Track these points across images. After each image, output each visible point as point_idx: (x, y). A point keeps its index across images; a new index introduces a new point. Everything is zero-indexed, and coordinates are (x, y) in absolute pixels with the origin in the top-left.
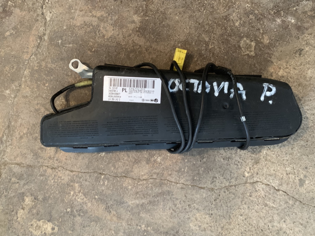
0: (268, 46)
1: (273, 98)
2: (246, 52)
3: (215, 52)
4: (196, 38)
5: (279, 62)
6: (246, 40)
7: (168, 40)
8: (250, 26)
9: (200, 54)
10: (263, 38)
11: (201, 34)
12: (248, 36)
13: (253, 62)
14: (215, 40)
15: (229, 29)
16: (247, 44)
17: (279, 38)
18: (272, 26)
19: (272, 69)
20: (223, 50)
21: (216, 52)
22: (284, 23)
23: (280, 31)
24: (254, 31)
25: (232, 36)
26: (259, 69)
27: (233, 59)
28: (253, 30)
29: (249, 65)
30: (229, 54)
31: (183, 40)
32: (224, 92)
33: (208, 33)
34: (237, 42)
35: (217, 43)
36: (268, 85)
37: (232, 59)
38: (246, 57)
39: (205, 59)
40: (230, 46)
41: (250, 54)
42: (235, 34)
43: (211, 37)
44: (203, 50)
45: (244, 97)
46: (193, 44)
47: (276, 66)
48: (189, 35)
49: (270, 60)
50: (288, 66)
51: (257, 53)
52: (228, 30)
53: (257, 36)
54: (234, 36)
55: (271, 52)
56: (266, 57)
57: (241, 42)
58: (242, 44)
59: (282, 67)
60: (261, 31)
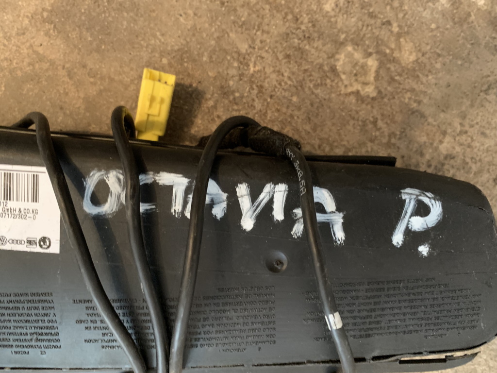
0: (414, 70)
1: (432, 235)
2: (351, 85)
3: (266, 85)
4: (213, 42)
5: (442, 115)
6: (353, 52)
7: (134, 48)
8: (365, 14)
9: (222, 87)
10: (400, 48)
11: (227, 33)
12: (357, 43)
13: (372, 115)
14: (267, 51)
15: (306, 20)
16: (356, 64)
17: (443, 49)
18: (424, 14)
19: (423, 134)
20: (289, 78)
21: (268, 83)
22: (457, 8)
23: (447, 29)
24: (376, 28)
25: (313, 39)
26: (386, 134)
27: (316, 106)
28: (371, 25)
29: (360, 123)
30: (303, 89)
31: (176, 48)
32: (273, 216)
33: (246, 29)
34: (329, 58)
35: (270, 59)
36: (417, 196)
37: (312, 105)
38: (353, 99)
39: (237, 104)
40: (306, 67)
41: (363, 90)
42: (322, 34)
43: (253, 41)
44: (233, 76)
45: (339, 235)
46: (205, 59)
47: (434, 126)
48: (194, 35)
49: (417, 111)
50: (467, 128)
51: (383, 90)
52: (302, 23)
53: (382, 40)
54: (318, 40)
55: (422, 86)
56: (407, 100)
57: (337, 56)
58: (341, 62)
59: (449, 131)
60: (393, 29)
